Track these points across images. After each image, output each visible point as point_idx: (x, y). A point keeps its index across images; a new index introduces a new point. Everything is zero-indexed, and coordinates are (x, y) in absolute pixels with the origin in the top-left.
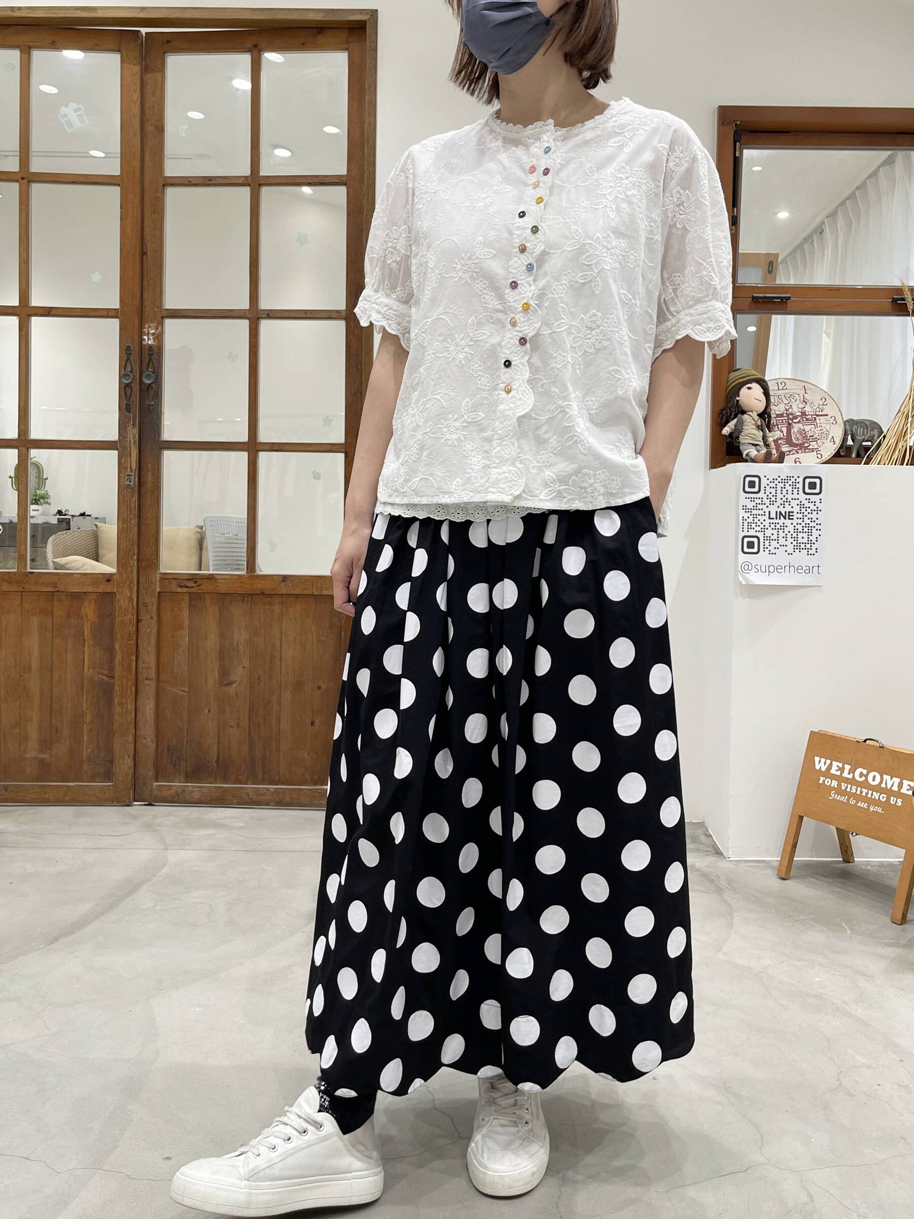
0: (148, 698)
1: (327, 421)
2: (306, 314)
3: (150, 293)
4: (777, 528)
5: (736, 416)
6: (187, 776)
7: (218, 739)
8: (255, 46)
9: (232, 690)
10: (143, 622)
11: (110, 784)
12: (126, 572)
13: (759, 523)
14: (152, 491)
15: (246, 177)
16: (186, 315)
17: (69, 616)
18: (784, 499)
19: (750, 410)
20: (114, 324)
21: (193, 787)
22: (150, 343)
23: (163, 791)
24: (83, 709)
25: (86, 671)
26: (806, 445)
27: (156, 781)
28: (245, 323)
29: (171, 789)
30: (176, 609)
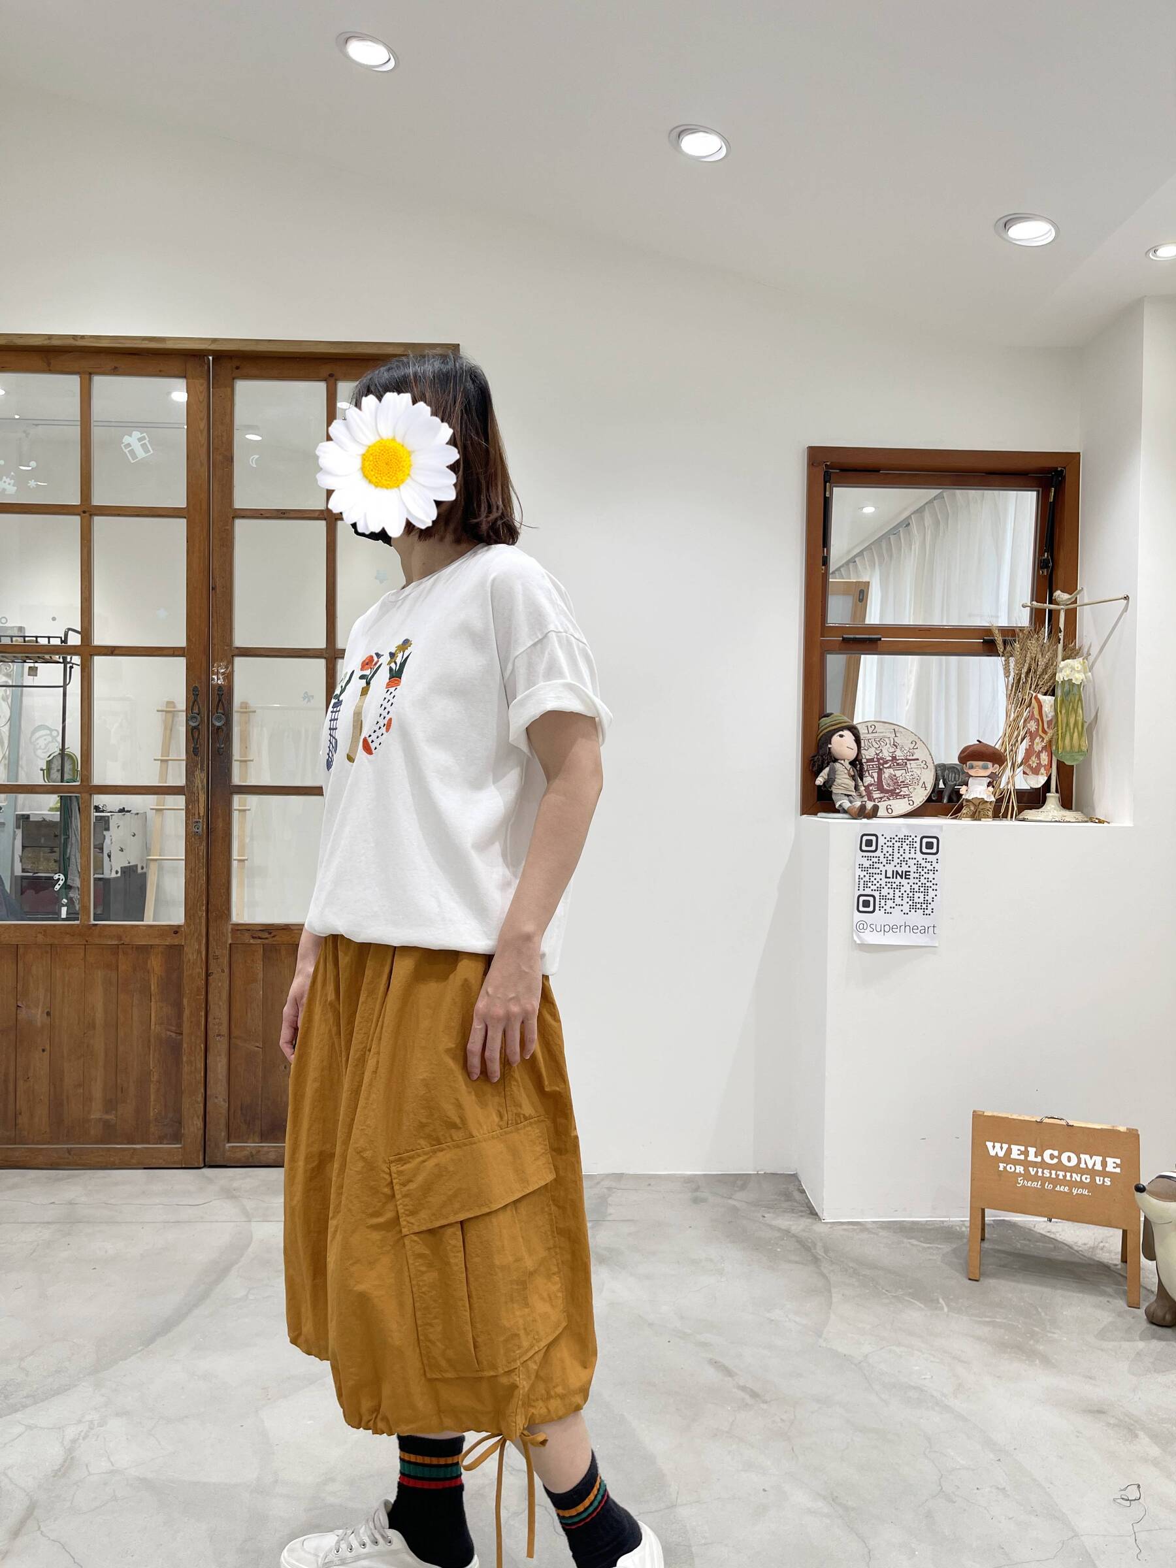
0: (220, 1055)
3: (220, 630)
5: (828, 764)
6: (261, 1139)
8: (331, 375)
10: (214, 976)
11: (180, 1146)
12: (194, 924)
14: (222, 837)
15: (323, 510)
16: (258, 654)
17: (134, 969)
19: (843, 758)
20: (181, 662)
21: (269, 1146)
22: (219, 682)
23: (235, 1152)
24: (150, 1067)
25: (153, 1027)
26: (898, 791)
27: (228, 1142)
28: (321, 663)
29: (245, 1151)
30: (249, 962)
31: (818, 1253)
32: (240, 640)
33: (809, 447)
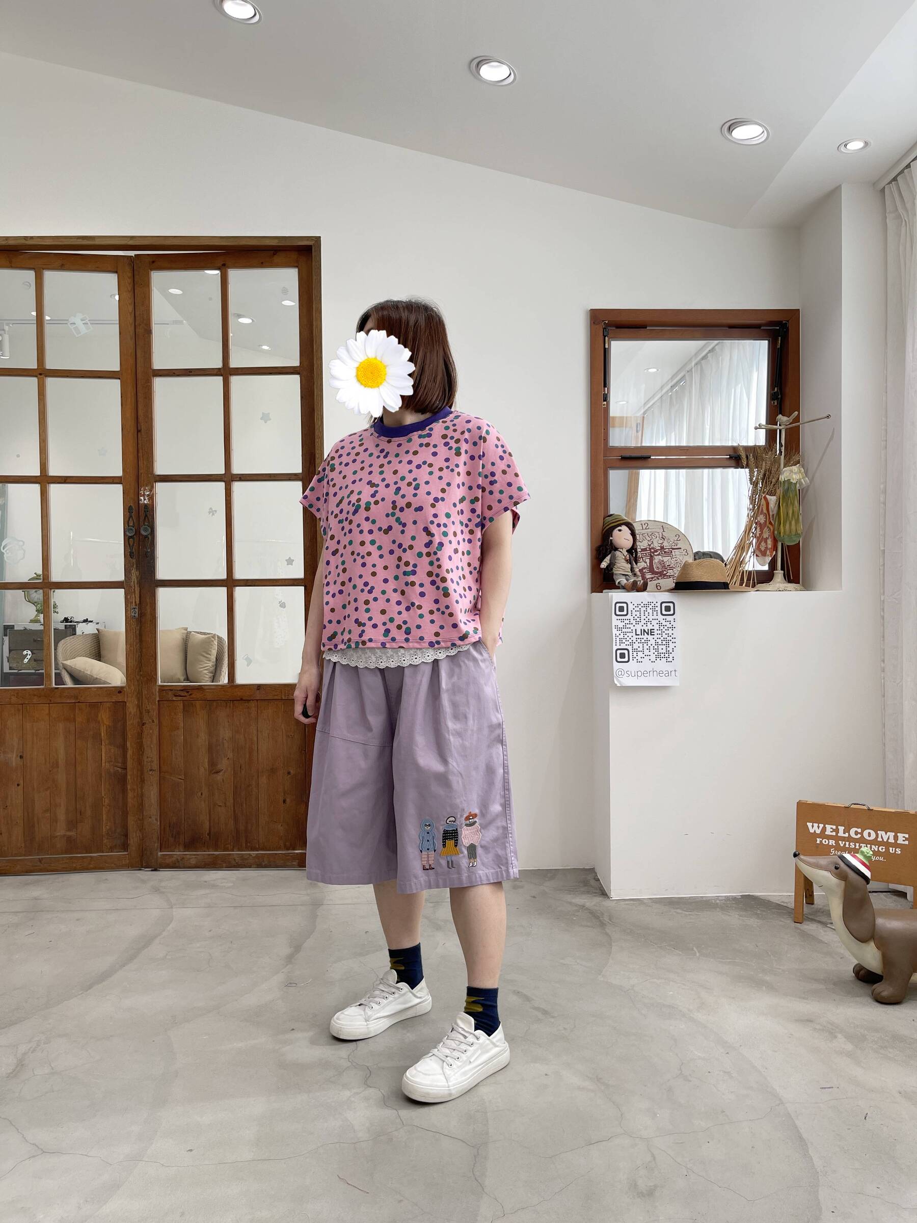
0: (152, 785)
1: (290, 562)
2: (270, 477)
3: (145, 463)
4: (642, 642)
5: (610, 552)
6: (185, 849)
7: (209, 816)
8: (224, 265)
9: (219, 777)
10: (146, 725)
11: (126, 853)
12: (132, 685)
13: (628, 639)
14: (151, 620)
15: (219, 368)
16: (175, 479)
17: (88, 721)
18: (647, 620)
19: (620, 547)
20: (118, 489)
21: (190, 854)
22: (145, 502)
23: (165, 859)
24: (101, 793)
25: (103, 765)
26: (665, 572)
27: (160, 851)
28: (221, 485)
29: (172, 857)
30: (173, 714)
31: (604, 920)
32: (160, 469)
33: (591, 309)
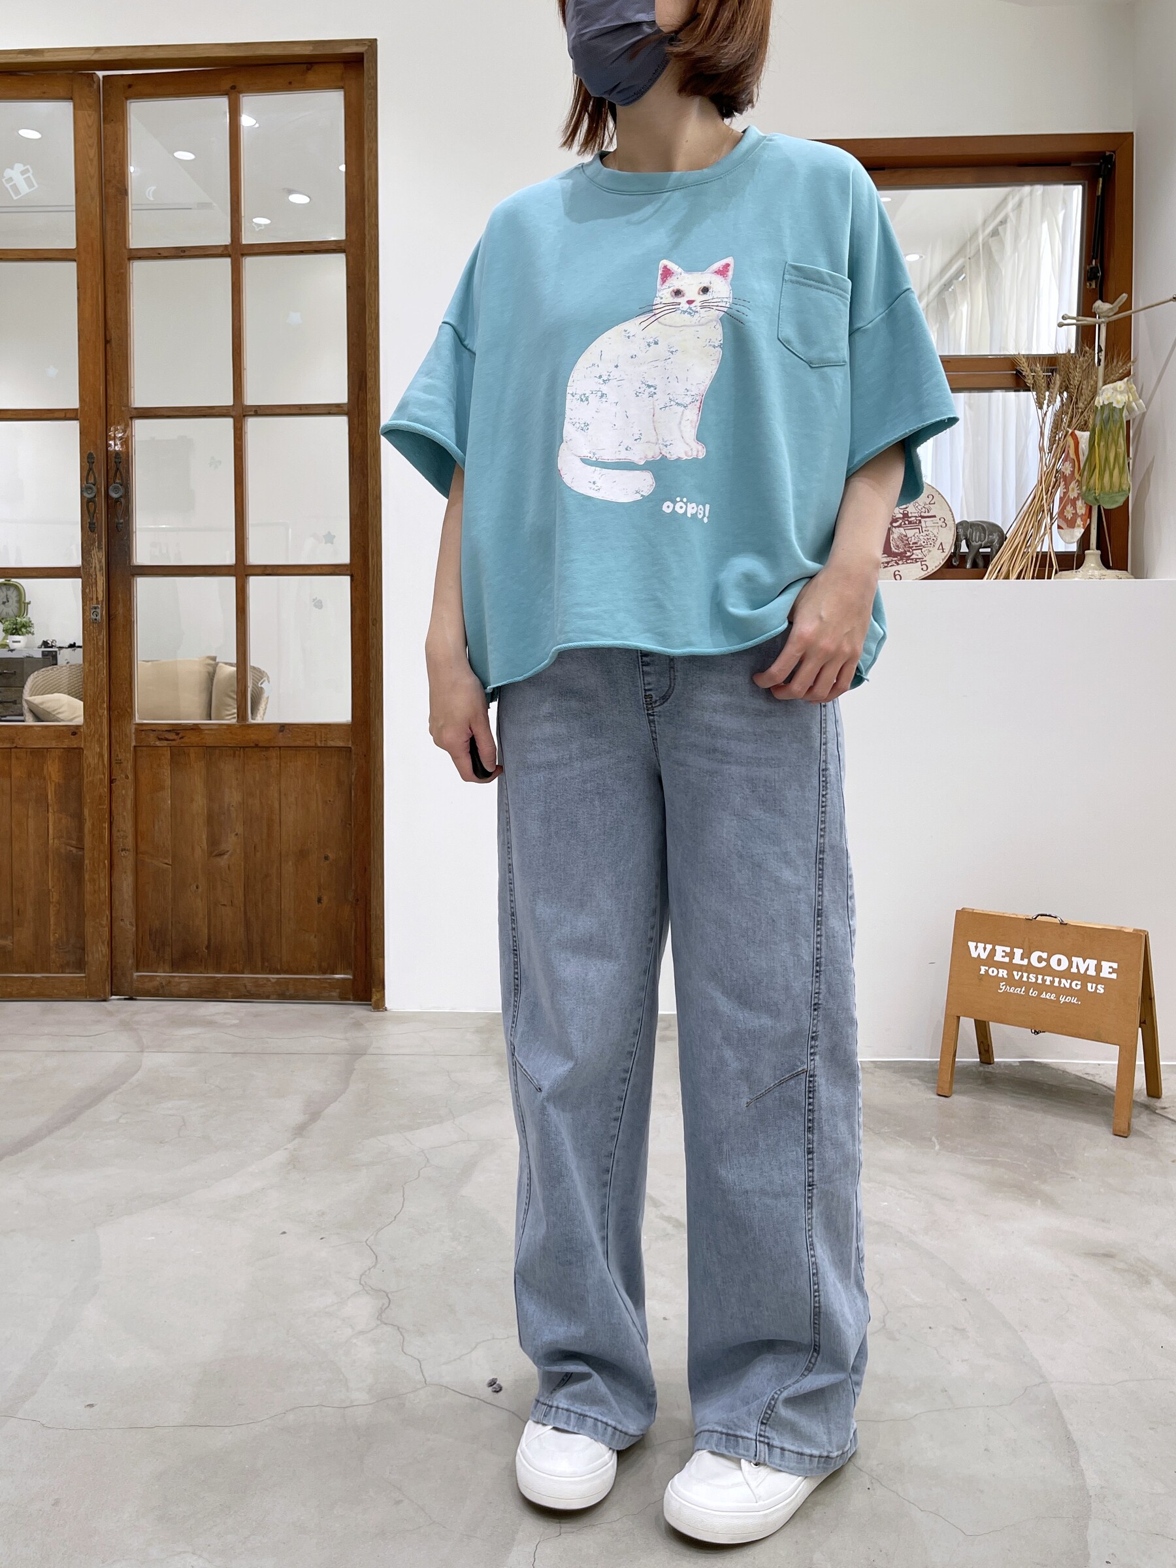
0: (125, 872)
1: (330, 538)
2: (301, 409)
3: (117, 389)
6: (172, 969)
7: (208, 921)
8: (233, 88)
9: (223, 862)
10: (117, 782)
11: (83, 975)
12: (94, 723)
14: (124, 626)
15: (228, 245)
16: (159, 414)
17: (29, 776)
20: (74, 426)
21: (180, 976)
22: (117, 448)
23: (144, 982)
24: (48, 885)
25: (51, 842)
26: (908, 554)
27: (138, 971)
28: (229, 422)
29: (154, 980)
30: (155, 766)
